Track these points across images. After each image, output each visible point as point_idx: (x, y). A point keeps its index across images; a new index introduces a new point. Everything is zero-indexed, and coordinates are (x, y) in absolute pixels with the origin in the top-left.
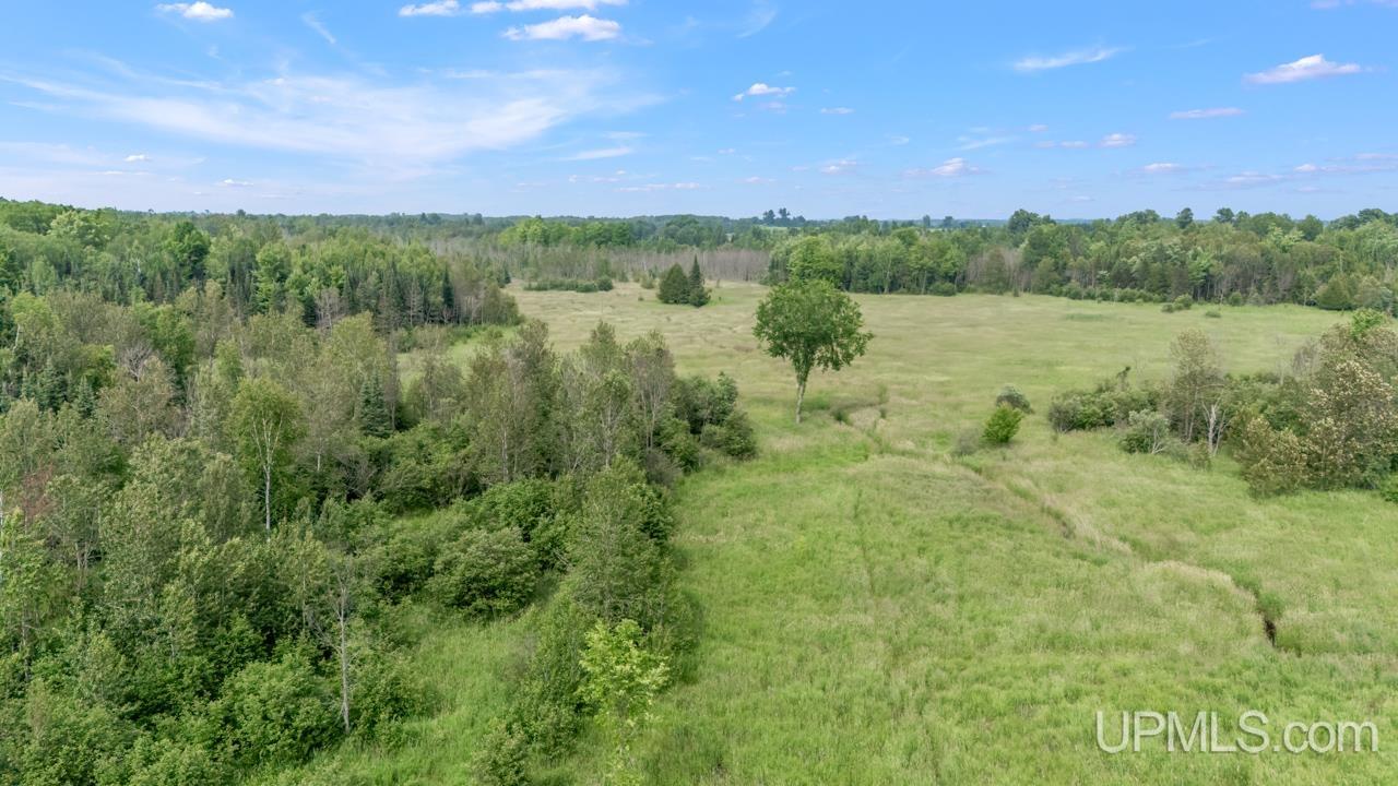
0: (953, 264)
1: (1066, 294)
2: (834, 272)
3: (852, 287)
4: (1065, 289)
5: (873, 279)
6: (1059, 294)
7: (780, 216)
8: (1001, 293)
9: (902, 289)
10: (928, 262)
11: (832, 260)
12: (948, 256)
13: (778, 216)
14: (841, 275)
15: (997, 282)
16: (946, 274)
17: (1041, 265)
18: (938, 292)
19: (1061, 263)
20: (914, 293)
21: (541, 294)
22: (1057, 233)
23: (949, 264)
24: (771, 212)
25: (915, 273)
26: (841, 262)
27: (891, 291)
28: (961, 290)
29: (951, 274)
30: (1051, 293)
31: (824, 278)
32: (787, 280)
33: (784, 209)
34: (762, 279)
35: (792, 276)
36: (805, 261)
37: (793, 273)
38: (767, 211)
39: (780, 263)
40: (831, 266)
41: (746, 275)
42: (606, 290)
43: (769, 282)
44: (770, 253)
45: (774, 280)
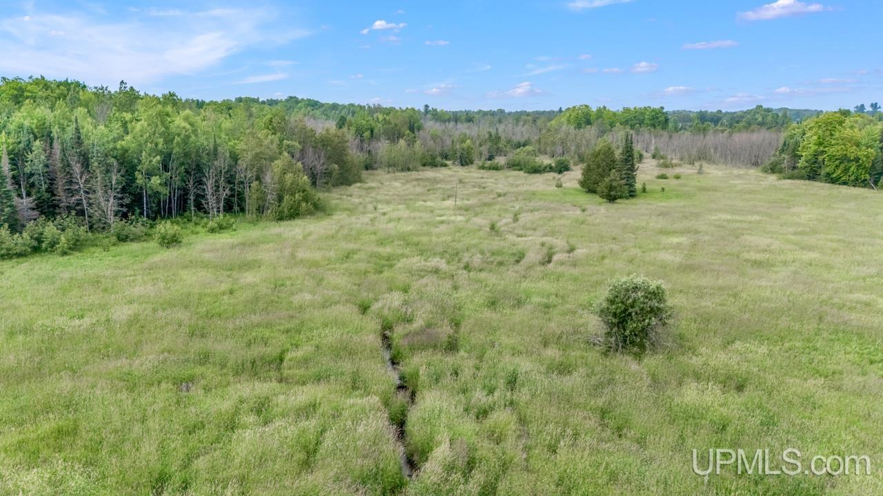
2: (857, 160)
7: (870, 109)
11: (858, 145)
13: (868, 109)
14: (868, 165)
24: (862, 106)
26: (871, 147)
31: (842, 167)
32: (794, 168)
33: (876, 104)
34: (767, 163)
35: (801, 163)
36: (820, 144)
37: (803, 159)
38: (859, 105)
39: (791, 147)
40: (852, 152)
41: (754, 159)
42: (560, 172)
43: (774, 169)
44: (783, 136)
45: (779, 167)
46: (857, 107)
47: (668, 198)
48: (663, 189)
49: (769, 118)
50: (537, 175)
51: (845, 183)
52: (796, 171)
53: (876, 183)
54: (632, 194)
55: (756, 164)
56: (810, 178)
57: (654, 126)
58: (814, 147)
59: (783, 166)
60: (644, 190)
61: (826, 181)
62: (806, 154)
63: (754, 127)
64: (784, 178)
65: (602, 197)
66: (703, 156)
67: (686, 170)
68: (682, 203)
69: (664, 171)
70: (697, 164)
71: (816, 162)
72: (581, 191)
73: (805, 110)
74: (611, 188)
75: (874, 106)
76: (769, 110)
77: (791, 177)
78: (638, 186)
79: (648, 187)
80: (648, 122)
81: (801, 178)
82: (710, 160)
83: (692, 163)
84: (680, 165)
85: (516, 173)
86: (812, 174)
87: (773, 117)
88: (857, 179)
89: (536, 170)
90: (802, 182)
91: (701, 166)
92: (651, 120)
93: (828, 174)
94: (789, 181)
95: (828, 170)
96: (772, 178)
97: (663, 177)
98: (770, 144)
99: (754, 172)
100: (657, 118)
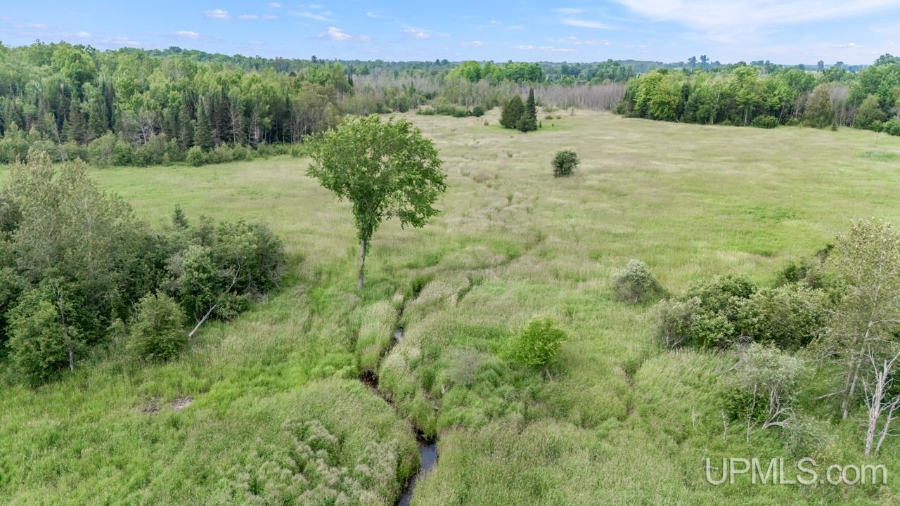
0: (780, 99)
1: (888, 130)
2: (669, 103)
3: (682, 117)
4: (885, 125)
5: (701, 112)
6: (880, 130)
7: (700, 61)
8: (821, 127)
9: (727, 121)
10: (754, 97)
11: (669, 94)
12: (776, 92)
14: (675, 107)
15: (819, 116)
16: (772, 107)
17: (866, 102)
18: (758, 124)
19: (888, 99)
20: (738, 125)
21: (428, 117)
22: (891, 71)
23: (776, 99)
24: (694, 58)
25: (741, 107)
26: (676, 95)
27: (716, 122)
28: (783, 123)
29: (777, 107)
30: (872, 129)
31: (660, 109)
32: (632, 110)
33: (705, 56)
34: (616, 108)
35: (637, 107)
36: (647, 94)
37: (637, 104)
38: (691, 57)
39: (630, 96)
40: (667, 98)
41: (606, 105)
42: (478, 116)
43: (620, 111)
44: (626, 87)
45: (623, 110)
46: (690, 59)
47: (557, 130)
48: (553, 125)
49: (618, 72)
50: (463, 118)
51: (661, 119)
52: (633, 112)
53: (679, 118)
54: (535, 128)
55: (608, 108)
56: (641, 117)
57: (531, 79)
58: (644, 96)
59: (625, 109)
60: (541, 126)
61: (651, 119)
62: (639, 100)
63: (607, 80)
64: (626, 117)
65: (519, 129)
66: (572, 104)
67: (562, 113)
68: (567, 132)
69: (548, 114)
70: (570, 109)
71: (645, 106)
72: (500, 127)
73: (648, 62)
74: (525, 123)
75: (704, 58)
76: (617, 64)
77: (630, 116)
78: (538, 124)
79: (543, 125)
80: (527, 76)
81: (636, 116)
82: (578, 107)
83: (565, 108)
84: (557, 110)
85: (444, 117)
86: (643, 114)
87: (621, 70)
88: (668, 116)
89: (461, 115)
90: (637, 119)
91: (573, 110)
92: (529, 74)
93: (652, 114)
94: (628, 119)
95: (652, 111)
96: (619, 117)
97: (549, 118)
98: (617, 93)
99: (608, 114)
100: (534, 73)
